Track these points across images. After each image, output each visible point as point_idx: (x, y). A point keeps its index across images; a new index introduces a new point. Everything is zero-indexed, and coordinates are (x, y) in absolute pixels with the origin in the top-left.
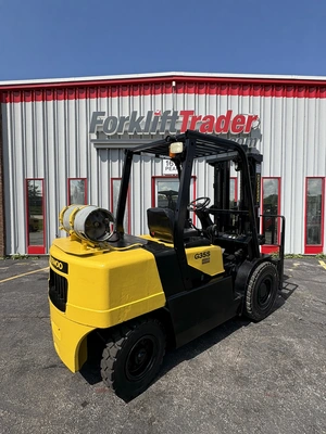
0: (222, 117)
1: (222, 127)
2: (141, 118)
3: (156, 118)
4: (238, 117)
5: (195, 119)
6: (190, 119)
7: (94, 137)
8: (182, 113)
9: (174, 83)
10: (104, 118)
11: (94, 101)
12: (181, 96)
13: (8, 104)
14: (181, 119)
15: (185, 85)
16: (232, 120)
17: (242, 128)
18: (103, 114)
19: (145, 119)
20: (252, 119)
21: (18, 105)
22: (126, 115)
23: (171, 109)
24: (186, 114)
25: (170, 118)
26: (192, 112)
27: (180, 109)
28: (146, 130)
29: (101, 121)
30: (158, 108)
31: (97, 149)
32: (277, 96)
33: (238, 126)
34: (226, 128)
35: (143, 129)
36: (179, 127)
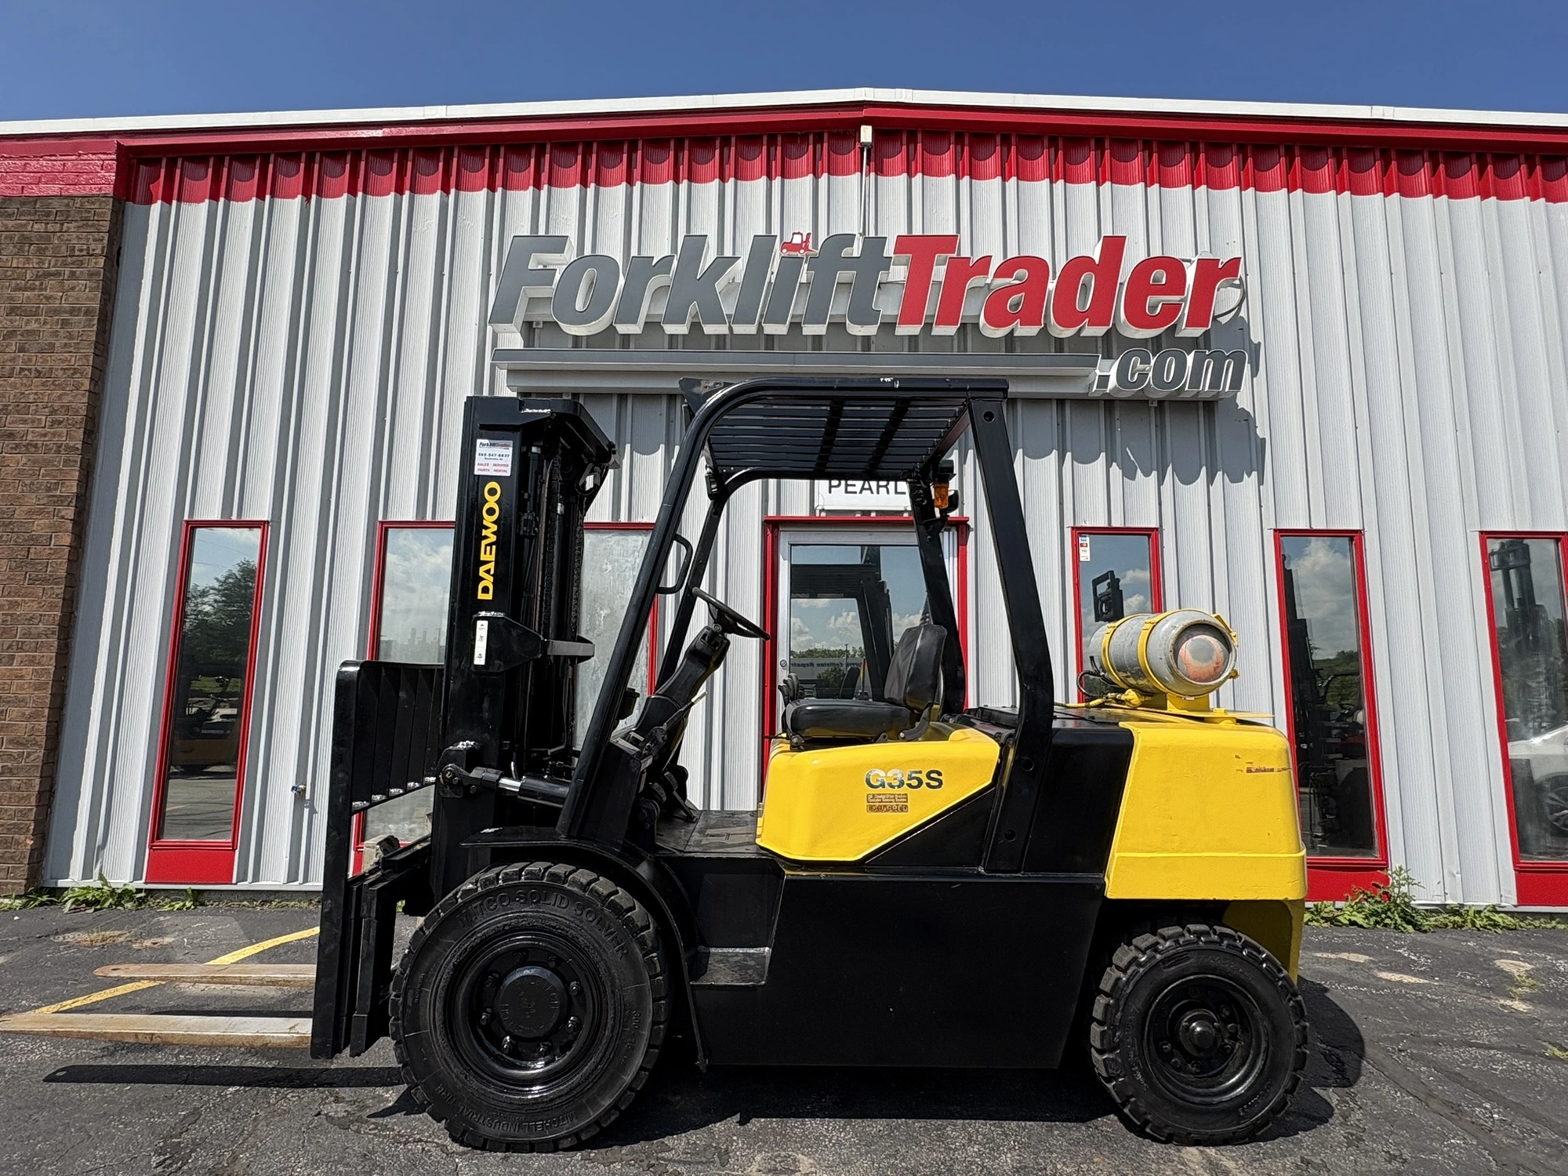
0: (1079, 265)
1: (1084, 302)
3: (790, 267)
6: (939, 273)
8: (905, 244)
9: (866, 134)
11: (523, 199)
12: (895, 184)
13: (156, 208)
14: (899, 273)
15: (911, 140)
17: (1172, 310)
18: (558, 244)
19: (740, 268)
20: (1213, 273)
26: (949, 243)
28: (742, 316)
30: (799, 224)
32: (1311, 187)
33: (1156, 302)
34: (1101, 312)
35: (728, 308)
36: (888, 305)
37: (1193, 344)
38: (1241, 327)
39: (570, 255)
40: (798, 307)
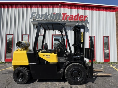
0: (76, 16)
1: (76, 19)
2: (49, 15)
3: (54, 15)
4: (81, 16)
5: (67, 16)
6: (65, 16)
7: (32, 20)
8: (63, 14)
9: (60, 5)
11: (33, 9)
12: (62, 9)
13: (3, 9)
14: (62, 16)
15: (64, 5)
16: (79, 17)
17: (82, 19)
18: (36, 13)
20: (86, 17)
21: (6, 9)
22: (44, 13)
23: (59, 12)
24: (64, 14)
25: (58, 15)
26: (66, 14)
27: (62, 12)
28: (50, 19)
29: (35, 15)
30: (55, 12)
31: (33, 25)
32: (93, 10)
33: (81, 19)
34: (77, 19)
35: (49, 18)
36: (61, 18)
37: (84, 22)
38: (87, 21)
39: (37, 14)
40: (54, 18)
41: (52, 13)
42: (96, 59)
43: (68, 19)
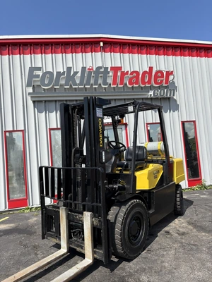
2: (76, 73)
3: (90, 73)
4: (157, 72)
8: (112, 68)
9: (102, 44)
10: (40, 73)
11: (28, 57)
12: (108, 55)
15: (111, 45)
17: (162, 81)
18: (39, 69)
20: (169, 73)
22: (61, 70)
23: (101, 65)
25: (102, 73)
26: (120, 68)
28: (81, 84)
29: (38, 76)
31: (34, 102)
33: (159, 80)
34: (149, 82)
37: (166, 87)
41: (84, 69)
42: (203, 178)
43: (126, 81)
